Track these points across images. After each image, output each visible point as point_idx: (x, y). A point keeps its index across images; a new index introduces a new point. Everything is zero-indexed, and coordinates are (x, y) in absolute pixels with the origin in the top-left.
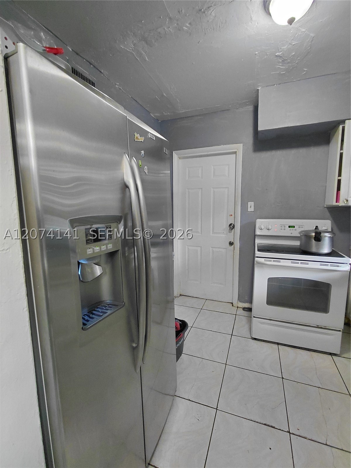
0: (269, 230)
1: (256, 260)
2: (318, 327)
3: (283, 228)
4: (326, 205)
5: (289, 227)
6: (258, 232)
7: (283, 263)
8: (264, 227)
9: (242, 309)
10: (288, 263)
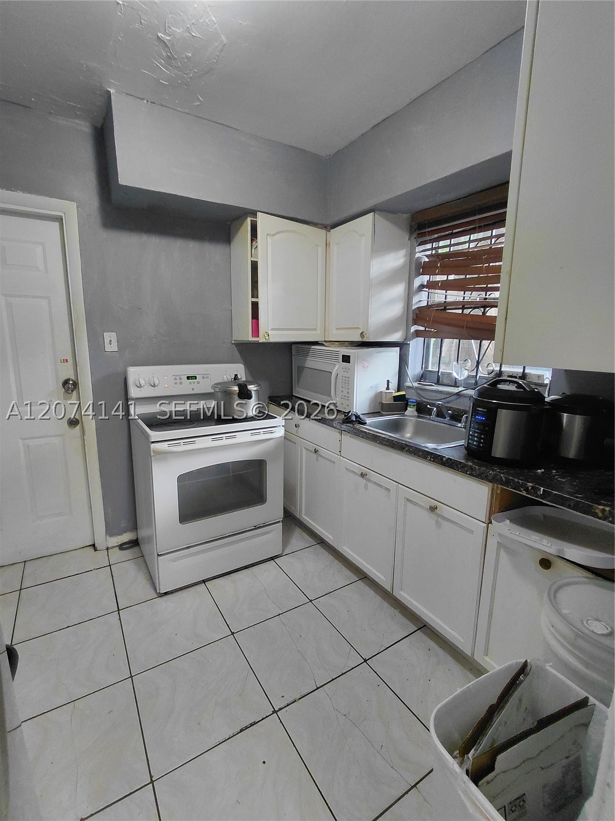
0: (154, 386)
1: (152, 448)
2: (256, 528)
3: (178, 381)
4: (234, 341)
5: (188, 378)
6: (134, 392)
7: (201, 443)
8: (145, 381)
9: (118, 548)
10: (207, 442)
